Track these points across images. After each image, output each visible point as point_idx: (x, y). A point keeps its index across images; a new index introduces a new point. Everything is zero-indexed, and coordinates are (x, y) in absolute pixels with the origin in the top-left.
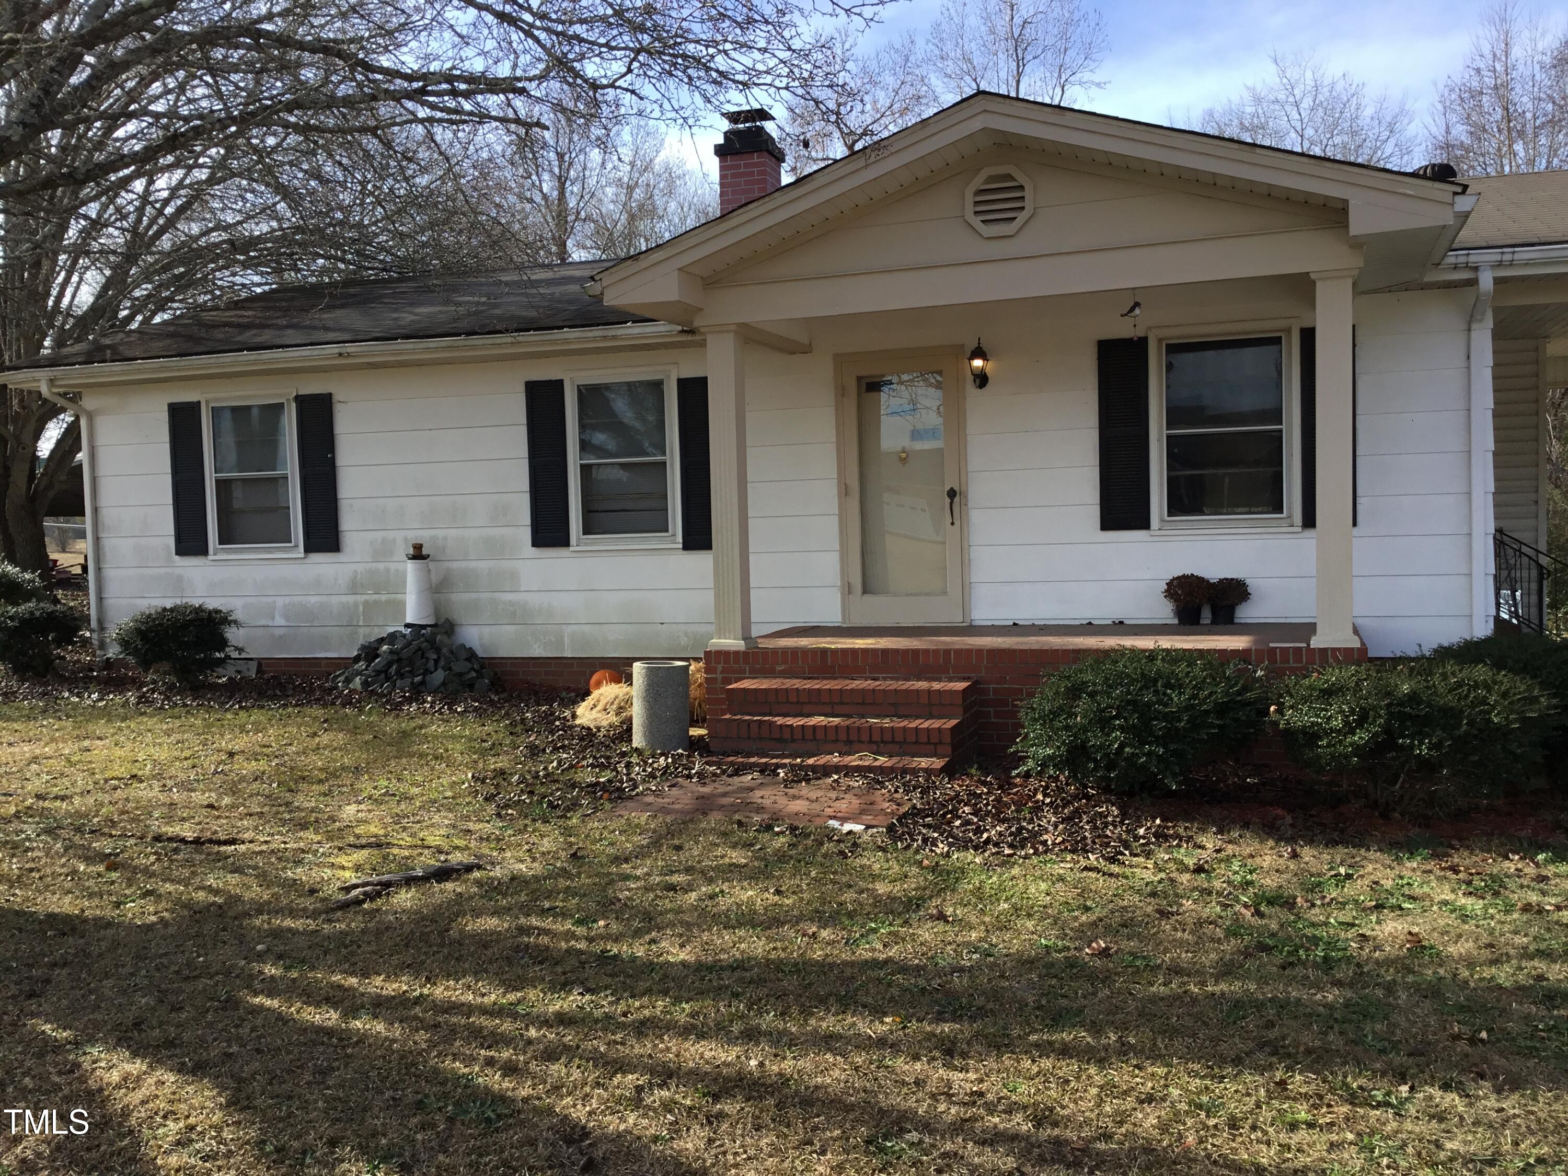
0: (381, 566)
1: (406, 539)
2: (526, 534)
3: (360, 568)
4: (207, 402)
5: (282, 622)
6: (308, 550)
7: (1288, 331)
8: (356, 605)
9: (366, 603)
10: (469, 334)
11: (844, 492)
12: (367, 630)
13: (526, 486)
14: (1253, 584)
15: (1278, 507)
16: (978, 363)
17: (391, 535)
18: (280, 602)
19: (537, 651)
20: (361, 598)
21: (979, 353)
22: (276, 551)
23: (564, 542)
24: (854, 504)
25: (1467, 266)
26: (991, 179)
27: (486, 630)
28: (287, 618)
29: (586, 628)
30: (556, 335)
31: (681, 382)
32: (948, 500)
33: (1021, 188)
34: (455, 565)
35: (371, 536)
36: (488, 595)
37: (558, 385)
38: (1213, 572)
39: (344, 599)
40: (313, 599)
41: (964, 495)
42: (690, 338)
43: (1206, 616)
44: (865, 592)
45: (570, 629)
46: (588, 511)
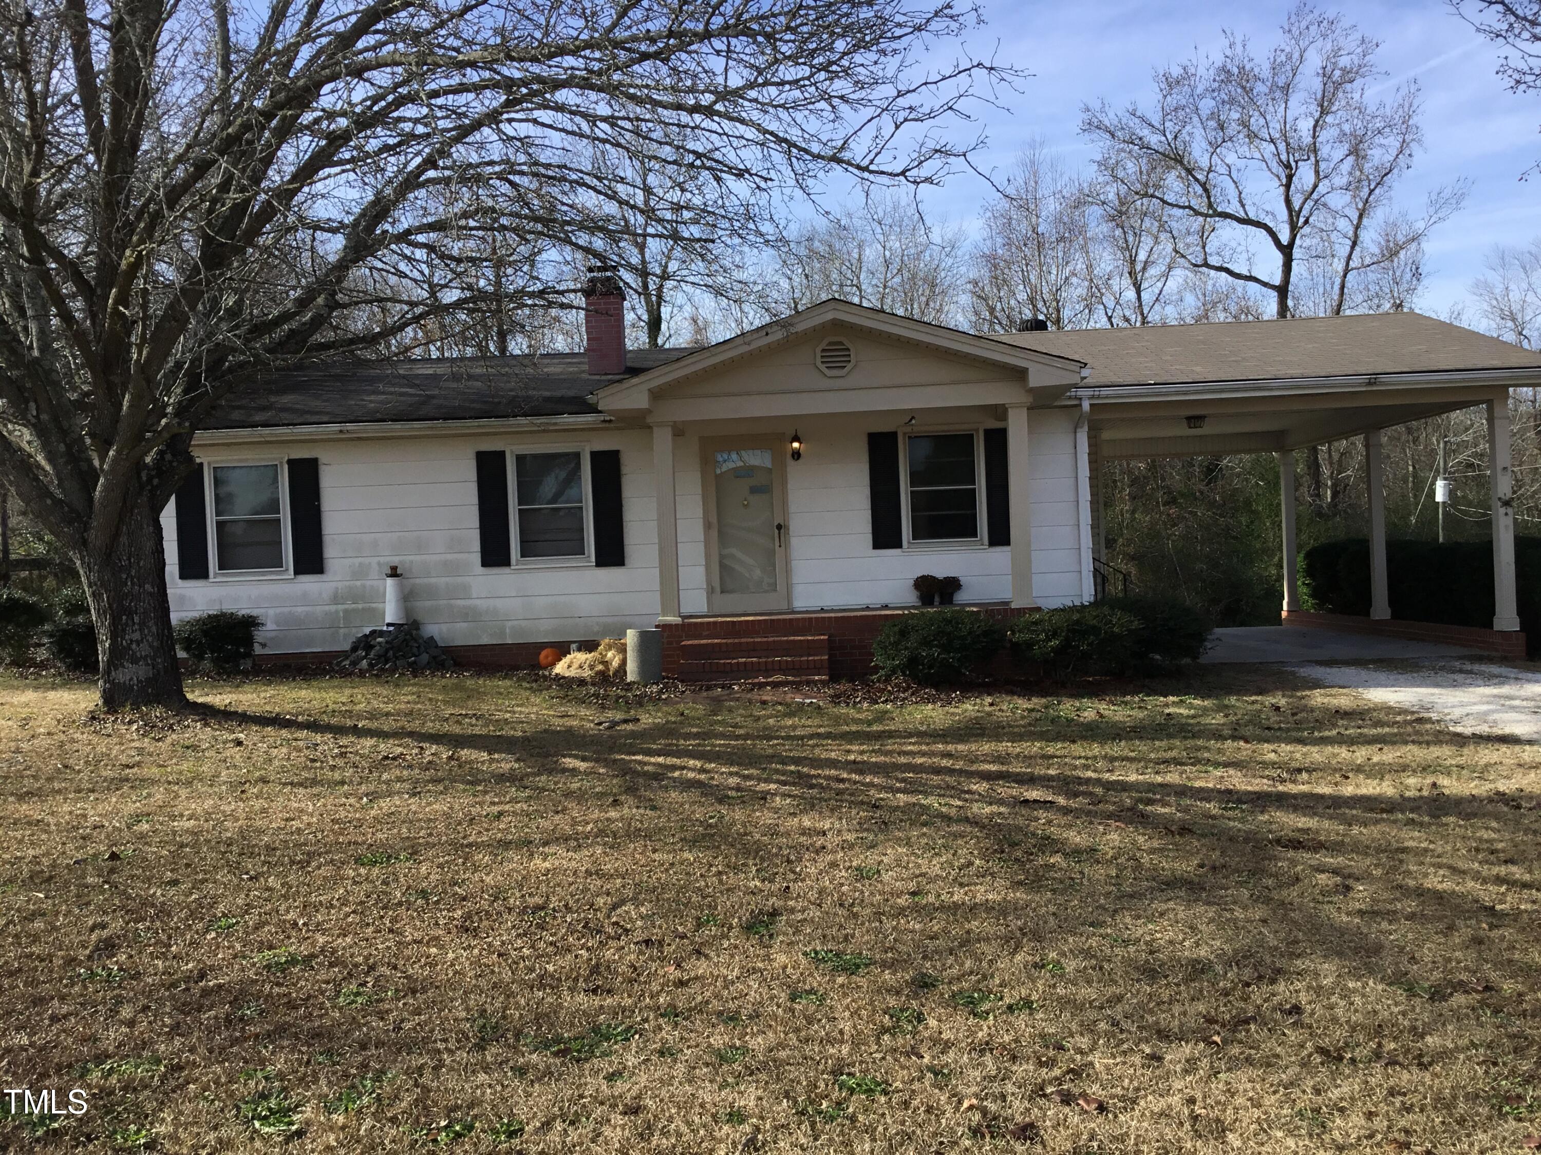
0: (358, 583)
1: (379, 564)
2: (477, 558)
3: (340, 585)
4: (209, 464)
5: (274, 627)
6: (297, 572)
7: (977, 430)
8: (337, 612)
9: (346, 611)
10: (445, 419)
11: (708, 526)
12: (346, 630)
13: (477, 524)
14: (963, 581)
15: (974, 534)
16: (796, 445)
17: (367, 560)
18: (271, 612)
19: (485, 640)
20: (340, 607)
21: (796, 439)
22: (270, 574)
23: (506, 562)
24: (714, 534)
25: (1076, 398)
26: (830, 344)
27: (444, 627)
28: (278, 624)
29: (524, 623)
30: (512, 421)
31: (594, 455)
32: (776, 531)
33: (848, 350)
34: (418, 581)
35: (348, 562)
36: (445, 602)
37: (501, 455)
38: (940, 573)
39: (327, 608)
40: (300, 609)
41: (787, 528)
42: (607, 425)
43: (937, 599)
44: (722, 592)
45: (509, 624)
46: (523, 542)
